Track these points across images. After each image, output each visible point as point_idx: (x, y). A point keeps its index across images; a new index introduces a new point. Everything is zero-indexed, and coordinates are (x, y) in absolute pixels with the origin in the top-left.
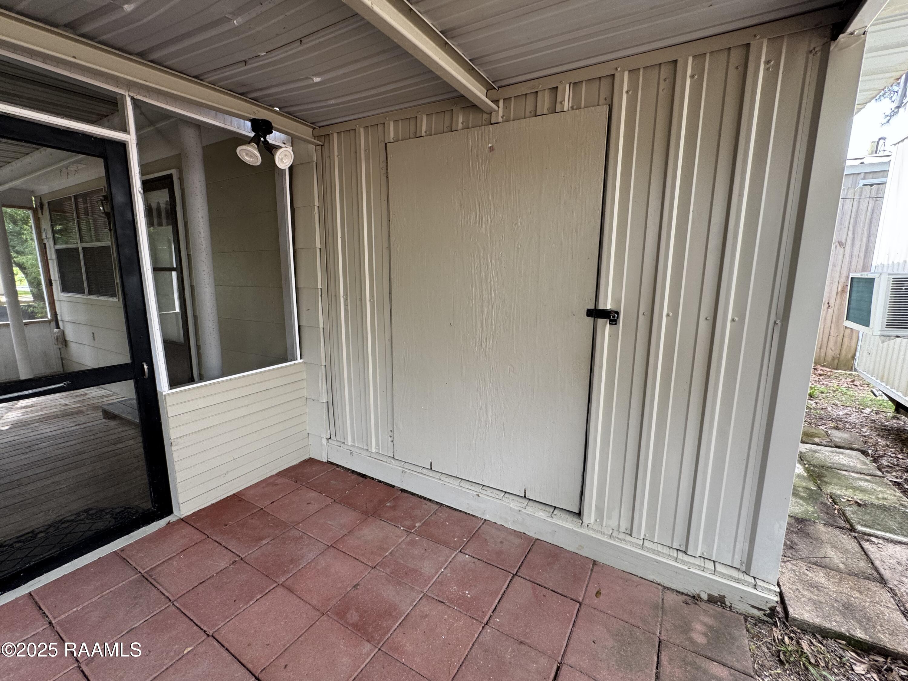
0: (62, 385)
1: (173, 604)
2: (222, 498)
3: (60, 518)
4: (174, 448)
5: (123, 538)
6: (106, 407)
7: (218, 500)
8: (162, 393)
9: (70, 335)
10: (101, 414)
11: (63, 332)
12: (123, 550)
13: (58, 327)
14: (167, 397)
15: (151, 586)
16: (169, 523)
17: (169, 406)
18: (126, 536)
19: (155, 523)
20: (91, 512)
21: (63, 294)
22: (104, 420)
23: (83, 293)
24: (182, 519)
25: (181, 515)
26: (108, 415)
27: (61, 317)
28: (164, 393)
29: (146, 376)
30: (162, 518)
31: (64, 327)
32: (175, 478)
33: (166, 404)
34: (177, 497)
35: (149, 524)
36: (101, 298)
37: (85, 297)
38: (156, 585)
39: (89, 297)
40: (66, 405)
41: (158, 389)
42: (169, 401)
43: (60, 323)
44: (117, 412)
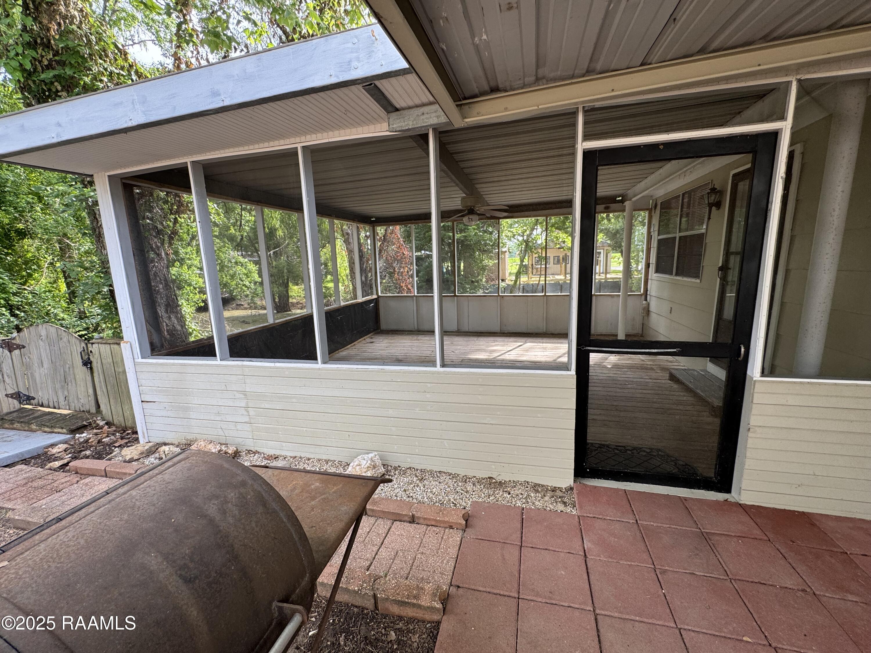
0: (675, 350)
1: (731, 581)
2: (787, 508)
3: (640, 446)
4: (750, 435)
5: (685, 489)
6: (673, 372)
7: (782, 507)
8: (752, 378)
9: (653, 308)
10: (668, 375)
11: (649, 304)
12: (686, 500)
13: (646, 300)
14: (757, 383)
15: (709, 547)
16: (726, 500)
17: (757, 393)
18: (688, 490)
19: (713, 492)
20: (660, 453)
21: (655, 275)
22: (669, 381)
23: (671, 274)
24: (740, 504)
25: (740, 500)
26: (673, 378)
27: (650, 292)
28: (754, 379)
29: (740, 359)
30: (720, 491)
31: (650, 300)
32: (743, 464)
33: (754, 390)
34: (740, 482)
35: (708, 490)
36: (685, 279)
37: (672, 277)
38: (715, 551)
39: (675, 278)
40: (643, 361)
41: (749, 372)
42: (758, 388)
43: (648, 297)
44: (681, 378)
